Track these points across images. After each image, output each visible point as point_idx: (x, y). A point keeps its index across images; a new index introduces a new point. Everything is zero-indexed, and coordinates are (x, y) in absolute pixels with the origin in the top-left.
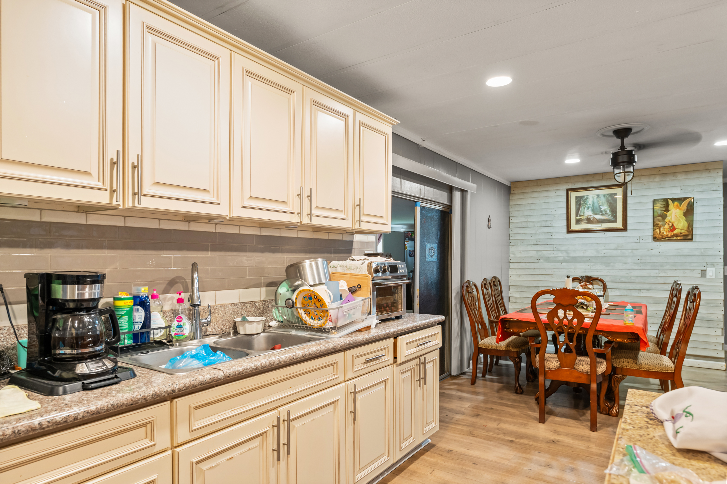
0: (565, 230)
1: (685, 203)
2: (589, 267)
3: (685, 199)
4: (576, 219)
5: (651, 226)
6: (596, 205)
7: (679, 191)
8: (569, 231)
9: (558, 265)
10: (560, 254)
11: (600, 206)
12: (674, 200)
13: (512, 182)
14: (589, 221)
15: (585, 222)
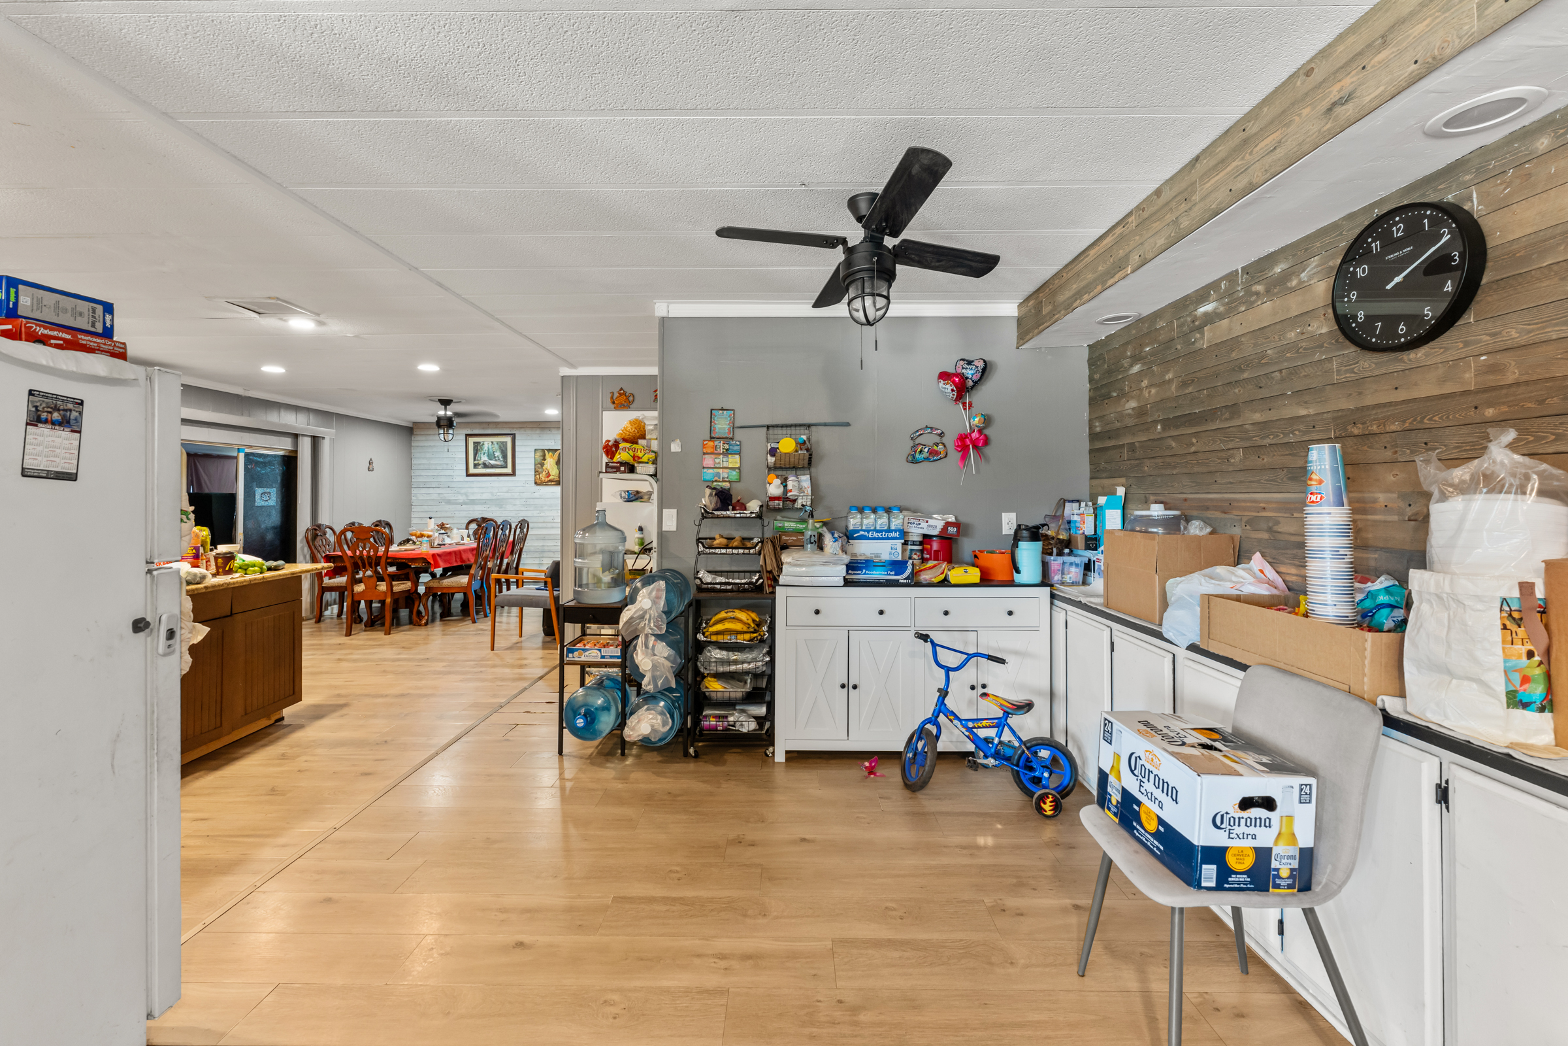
0: (465, 474)
1: (556, 453)
2: (485, 509)
4: (474, 463)
5: (533, 473)
6: (491, 450)
8: (468, 475)
9: (458, 507)
10: (460, 497)
11: (493, 452)
12: (549, 450)
13: (415, 423)
14: (485, 466)
15: (482, 467)
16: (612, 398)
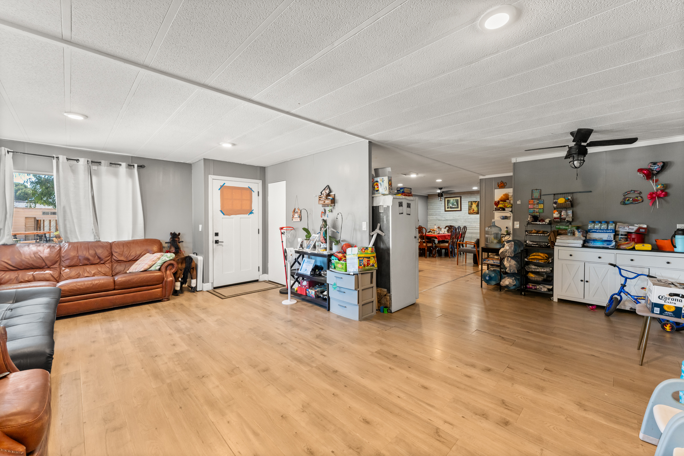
1: (477, 202)
2: (451, 223)
3: (476, 202)
4: (447, 207)
5: (468, 210)
6: (453, 202)
7: (475, 199)
8: (445, 211)
9: (442, 222)
10: (443, 219)
12: (474, 202)
13: (429, 195)
14: (451, 208)
16: (498, 184)
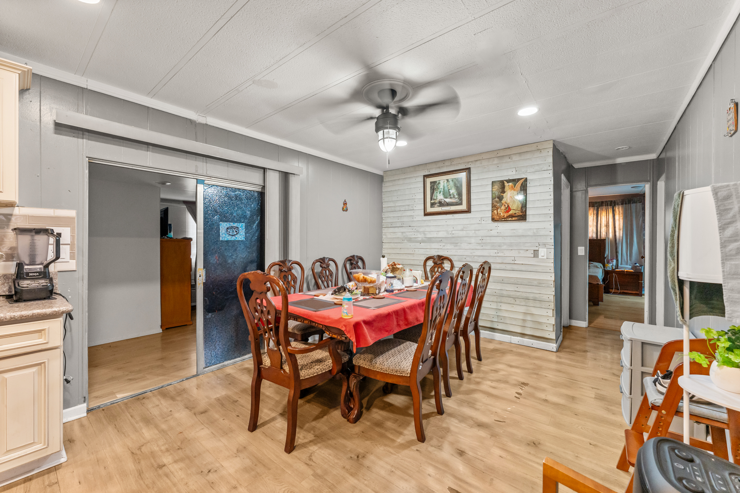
0: (423, 214)
1: (519, 184)
2: (441, 247)
3: (519, 180)
4: (431, 202)
5: (490, 208)
6: (446, 189)
7: (514, 173)
8: (426, 214)
9: (418, 245)
10: (419, 236)
11: (449, 190)
12: (509, 181)
13: (385, 172)
14: (441, 204)
15: (438, 206)
